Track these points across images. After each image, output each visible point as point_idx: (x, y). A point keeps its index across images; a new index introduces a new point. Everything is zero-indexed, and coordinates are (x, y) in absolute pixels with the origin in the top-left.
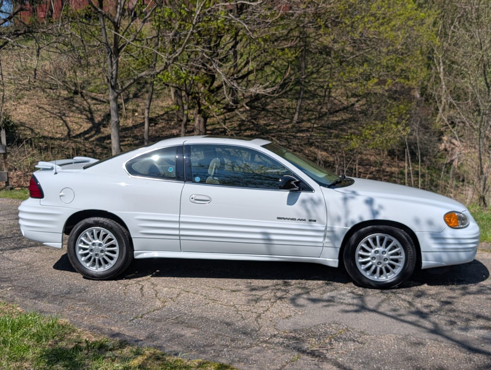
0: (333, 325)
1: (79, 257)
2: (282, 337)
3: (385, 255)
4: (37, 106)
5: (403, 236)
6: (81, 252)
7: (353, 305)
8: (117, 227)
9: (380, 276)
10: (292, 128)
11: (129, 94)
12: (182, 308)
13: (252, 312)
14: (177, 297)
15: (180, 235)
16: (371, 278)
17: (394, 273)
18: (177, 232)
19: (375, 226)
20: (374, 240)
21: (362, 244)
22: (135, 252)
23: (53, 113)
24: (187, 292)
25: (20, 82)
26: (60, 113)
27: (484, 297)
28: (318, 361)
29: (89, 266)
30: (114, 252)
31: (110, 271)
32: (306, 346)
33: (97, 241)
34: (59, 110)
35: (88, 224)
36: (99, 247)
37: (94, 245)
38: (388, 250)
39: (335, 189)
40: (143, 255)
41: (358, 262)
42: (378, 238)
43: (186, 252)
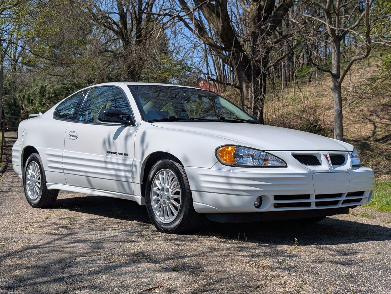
1: (27, 186)
3: (167, 194)
15: (63, 169)
16: (160, 219)
18: (61, 166)
22: (47, 184)
29: (30, 194)
30: (40, 183)
35: (30, 158)
36: (33, 178)
37: (32, 177)
38: (172, 188)
39: (152, 123)
40: (51, 186)
41: (152, 201)
42: (165, 174)
43: (70, 185)
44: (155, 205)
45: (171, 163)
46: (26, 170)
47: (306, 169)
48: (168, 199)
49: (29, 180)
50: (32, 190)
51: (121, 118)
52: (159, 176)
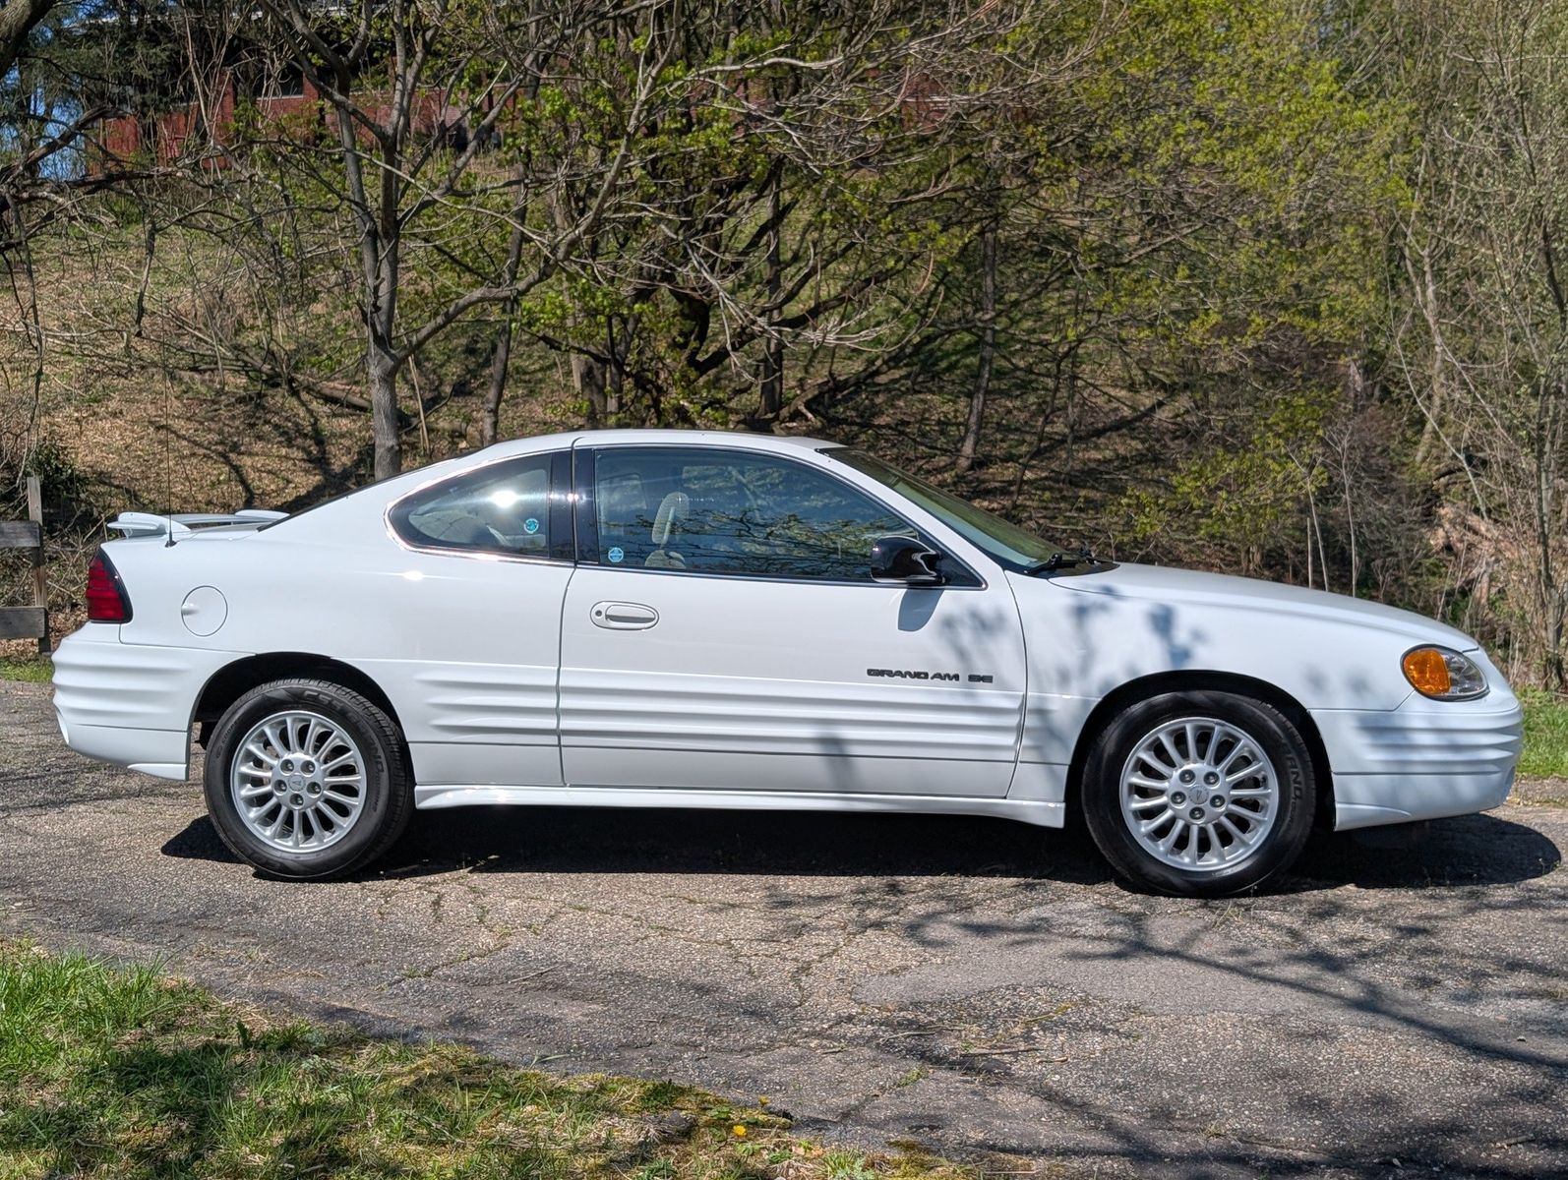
0: (1041, 991)
1: (241, 807)
2: (872, 1023)
3: (1215, 789)
4: (150, 422)
5: (1272, 724)
6: (247, 791)
7: (1110, 939)
8: (359, 709)
9: (1200, 857)
10: (955, 484)
11: (441, 383)
12: (561, 951)
13: (784, 959)
14: (547, 922)
15: (558, 733)
16: (1171, 860)
17: (1244, 844)
18: (549, 723)
19: (1179, 694)
20: (1180, 739)
21: (1142, 753)
22: (417, 788)
23: (200, 445)
24: (580, 909)
25: (100, 351)
26: (221, 443)
27: (1538, 915)
28: (983, 1083)
29: (273, 838)
30: (350, 791)
31: (338, 852)
32: (946, 1045)
33: (298, 756)
34: (221, 432)
35: (270, 699)
36: (303, 775)
37: (288, 769)
38: (1225, 770)
39: (1052, 580)
40: (442, 797)
41: (1128, 811)
42: (1190, 731)
44: (1140, 823)
48: (1217, 801)
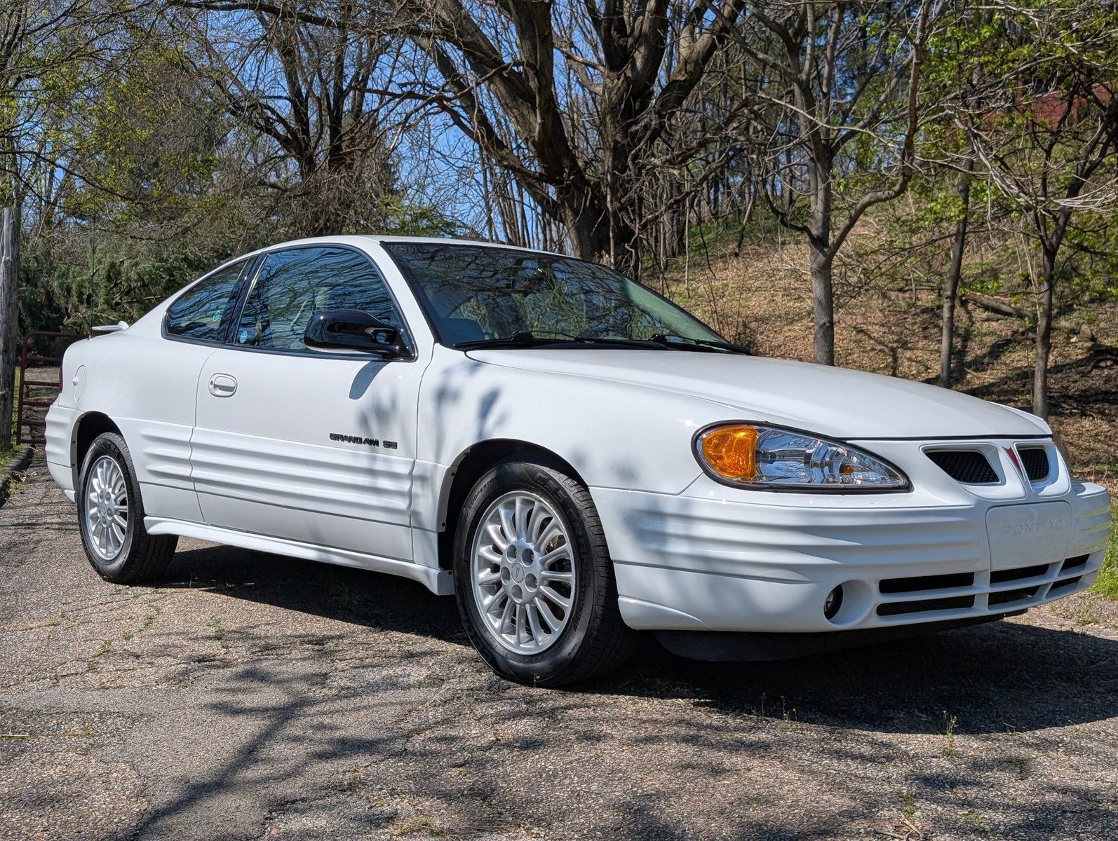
3: (529, 567)
15: (194, 480)
16: (503, 640)
18: (186, 471)
21: (487, 525)
22: (146, 518)
29: (97, 545)
35: (97, 446)
36: (106, 502)
37: (102, 497)
38: (542, 548)
39: (468, 353)
40: (159, 526)
41: (477, 584)
42: (518, 504)
43: (212, 525)
44: (485, 597)
45: (540, 474)
46: (86, 479)
47: (967, 494)
48: (532, 581)
49: (93, 505)
50: (103, 534)
51: (369, 335)
52: (497, 510)
